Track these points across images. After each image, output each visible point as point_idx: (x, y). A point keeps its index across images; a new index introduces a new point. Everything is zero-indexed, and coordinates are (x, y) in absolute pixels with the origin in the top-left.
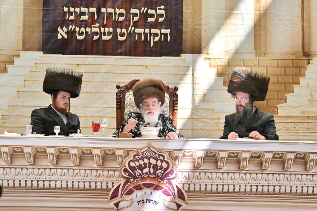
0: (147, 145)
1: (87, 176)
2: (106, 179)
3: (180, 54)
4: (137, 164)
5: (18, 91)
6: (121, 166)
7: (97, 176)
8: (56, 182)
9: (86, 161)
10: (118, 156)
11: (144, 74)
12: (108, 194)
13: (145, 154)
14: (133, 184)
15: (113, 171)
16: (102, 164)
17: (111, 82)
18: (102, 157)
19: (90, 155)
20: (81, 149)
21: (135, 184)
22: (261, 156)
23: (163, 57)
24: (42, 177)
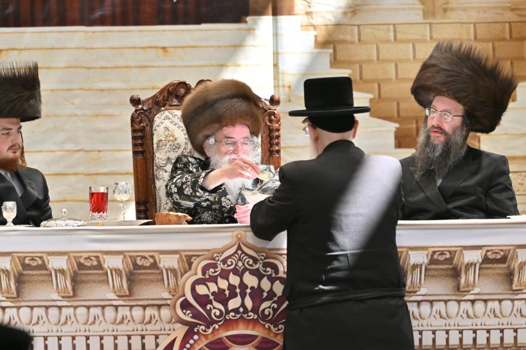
0: (235, 240)
1: (94, 323)
2: (140, 327)
3: (244, 17)
4: (213, 287)
6: (173, 296)
7: (118, 321)
9: (89, 286)
10: (167, 270)
11: (159, 67)
13: (230, 263)
14: (206, 336)
15: (156, 308)
16: (128, 293)
17: (81, 89)
18: (128, 274)
19: (98, 269)
20: (75, 257)
21: (210, 337)
22: (509, 256)
23: (204, 26)
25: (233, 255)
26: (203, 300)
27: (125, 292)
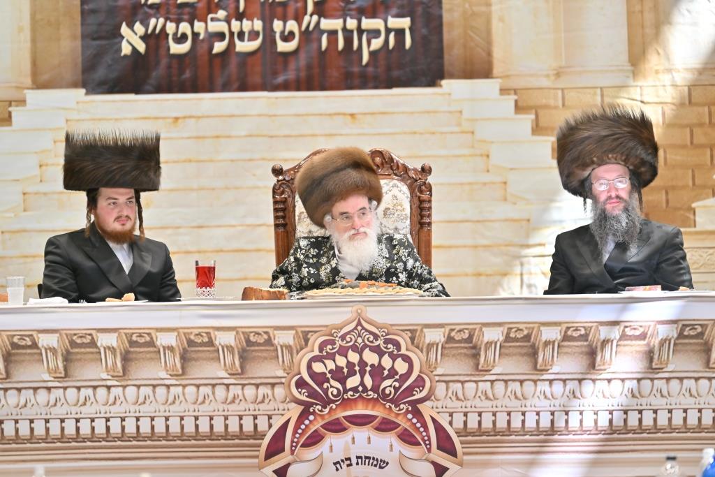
0: (355, 315)
1: (203, 402)
2: (252, 406)
3: (439, 81)
4: (331, 365)
5: (24, 194)
6: (288, 374)
7: (229, 401)
8: (123, 420)
9: (198, 363)
10: (281, 346)
11: (347, 135)
12: (259, 446)
13: (349, 340)
14: (322, 417)
15: (269, 386)
16: (240, 371)
18: (241, 350)
19: (209, 346)
20: (185, 334)
21: (326, 417)
23: (396, 91)
24: (88, 410)
25: (352, 331)
26: (320, 379)
27: (237, 370)
